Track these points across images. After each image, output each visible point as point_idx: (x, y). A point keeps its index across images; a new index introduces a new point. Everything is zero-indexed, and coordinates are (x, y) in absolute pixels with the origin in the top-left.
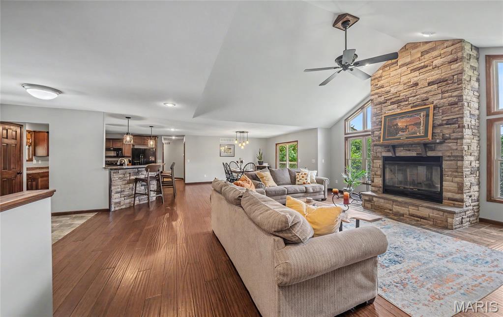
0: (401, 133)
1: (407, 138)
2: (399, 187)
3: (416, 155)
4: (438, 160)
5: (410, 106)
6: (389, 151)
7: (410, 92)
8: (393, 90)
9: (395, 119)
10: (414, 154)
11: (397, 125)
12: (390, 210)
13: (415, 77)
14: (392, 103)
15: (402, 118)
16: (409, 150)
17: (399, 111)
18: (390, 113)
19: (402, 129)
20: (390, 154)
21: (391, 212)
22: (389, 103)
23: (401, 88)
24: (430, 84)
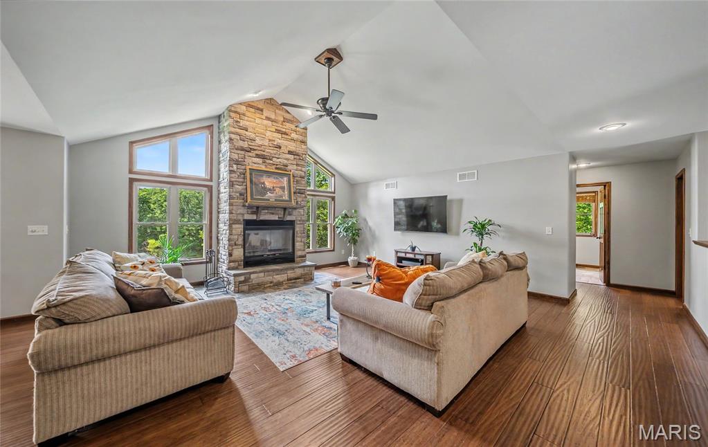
0: (269, 194)
1: (276, 200)
2: (263, 256)
3: (277, 219)
4: (292, 223)
5: (274, 167)
6: (253, 213)
7: (275, 152)
8: (258, 141)
9: (262, 176)
10: (275, 218)
11: (264, 183)
12: (271, 282)
13: (278, 139)
14: (258, 156)
15: (269, 177)
16: (273, 214)
17: (263, 168)
18: (255, 167)
19: (270, 189)
20: (254, 217)
21: (272, 285)
22: (253, 154)
23: (266, 143)
24: (290, 153)
